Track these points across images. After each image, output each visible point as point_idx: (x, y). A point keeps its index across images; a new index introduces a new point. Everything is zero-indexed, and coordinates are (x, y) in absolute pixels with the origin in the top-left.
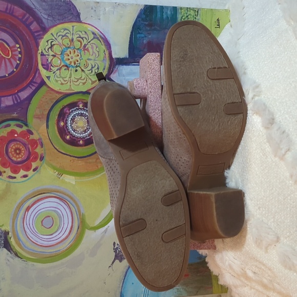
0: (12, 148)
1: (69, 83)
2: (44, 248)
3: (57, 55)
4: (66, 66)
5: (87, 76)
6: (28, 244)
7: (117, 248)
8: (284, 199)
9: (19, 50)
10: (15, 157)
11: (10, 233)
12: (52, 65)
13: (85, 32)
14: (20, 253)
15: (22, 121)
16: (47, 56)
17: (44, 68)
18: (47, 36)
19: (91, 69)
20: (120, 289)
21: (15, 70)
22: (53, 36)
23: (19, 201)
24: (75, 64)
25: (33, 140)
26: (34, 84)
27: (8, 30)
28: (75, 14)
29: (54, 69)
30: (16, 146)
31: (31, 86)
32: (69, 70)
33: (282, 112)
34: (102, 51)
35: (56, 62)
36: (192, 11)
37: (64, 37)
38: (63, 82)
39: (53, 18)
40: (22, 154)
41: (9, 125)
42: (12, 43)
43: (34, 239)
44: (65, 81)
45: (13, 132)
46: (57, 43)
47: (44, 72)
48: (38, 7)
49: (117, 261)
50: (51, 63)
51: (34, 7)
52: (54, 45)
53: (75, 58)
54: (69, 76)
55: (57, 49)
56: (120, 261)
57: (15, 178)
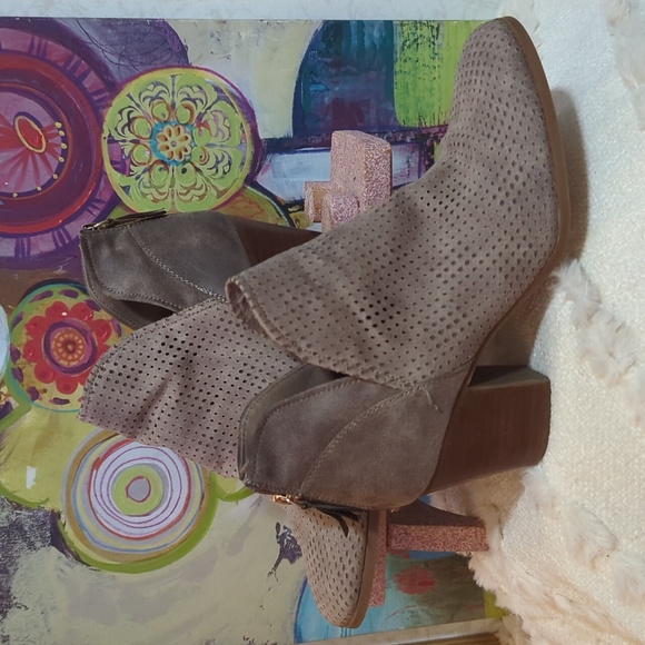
0: (57, 341)
1: (170, 198)
2: (134, 542)
3: (142, 141)
4: (163, 162)
5: (208, 180)
6: (102, 537)
7: (283, 534)
8: (627, 464)
9: (62, 133)
10: (65, 359)
11: (62, 516)
12: (132, 163)
13: (200, 88)
14: (84, 555)
15: (75, 283)
16: (121, 143)
17: (115, 169)
18: (120, 101)
19: (216, 166)
20: (294, 616)
21: (55, 176)
22: (131, 98)
23: (77, 450)
24: (181, 157)
25: (101, 321)
26: (96, 205)
27: (37, 92)
28: (175, 49)
29: (138, 170)
30: (66, 336)
31: (89, 208)
32: (168, 169)
33: (618, 285)
34: (237, 126)
35: (142, 154)
36: (425, 28)
37: (155, 101)
38: (159, 197)
39: (130, 61)
40: (79, 352)
41: (49, 294)
42: (46, 120)
43: (113, 524)
44: (161, 194)
45: (59, 307)
46: (141, 114)
47: (116, 179)
48: (97, 39)
49: (285, 561)
50: (129, 157)
51: (89, 41)
52: (135, 118)
53: (180, 145)
54: (168, 183)
55: (142, 127)
56: (292, 561)
57: (67, 402)
